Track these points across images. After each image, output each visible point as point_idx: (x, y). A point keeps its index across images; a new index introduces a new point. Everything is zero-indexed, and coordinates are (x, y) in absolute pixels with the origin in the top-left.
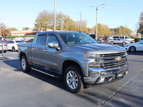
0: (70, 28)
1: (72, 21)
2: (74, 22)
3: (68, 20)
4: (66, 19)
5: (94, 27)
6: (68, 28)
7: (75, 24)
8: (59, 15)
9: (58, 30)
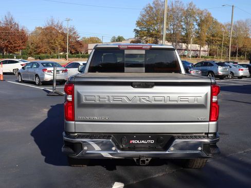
0: (212, 38)
1: (216, 23)
2: (221, 25)
3: (207, 21)
4: (203, 18)
6: (205, 39)
7: (222, 29)
8: (187, 10)
9: (184, 42)
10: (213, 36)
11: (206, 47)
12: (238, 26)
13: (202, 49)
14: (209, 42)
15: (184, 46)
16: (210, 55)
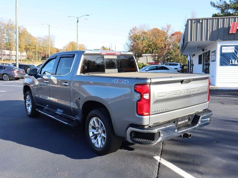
0: (28, 47)
1: (30, 36)
2: (34, 38)
3: (24, 34)
4: (21, 32)
5: (65, 47)
6: (24, 47)
7: (35, 41)
8: (8, 25)
9: (8, 49)
10: (29, 45)
11: (24, 54)
12: (46, 39)
13: (22, 54)
14: (27, 49)
15: (7, 52)
16: (28, 59)
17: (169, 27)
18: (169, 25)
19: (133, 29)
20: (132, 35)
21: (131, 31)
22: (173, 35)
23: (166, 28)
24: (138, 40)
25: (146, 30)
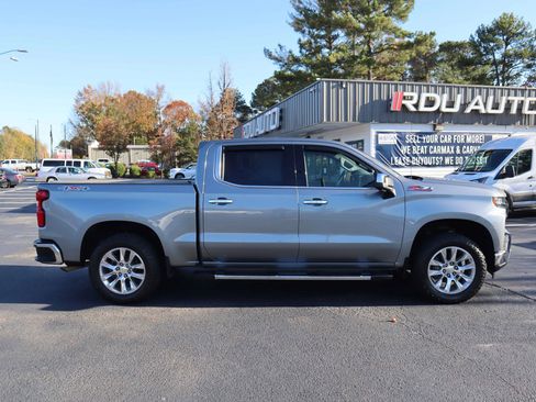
17: (161, 89)
18: (160, 85)
19: (86, 91)
20: (83, 102)
21: (80, 94)
22: (169, 107)
23: (155, 91)
24: (96, 114)
25: (112, 94)
